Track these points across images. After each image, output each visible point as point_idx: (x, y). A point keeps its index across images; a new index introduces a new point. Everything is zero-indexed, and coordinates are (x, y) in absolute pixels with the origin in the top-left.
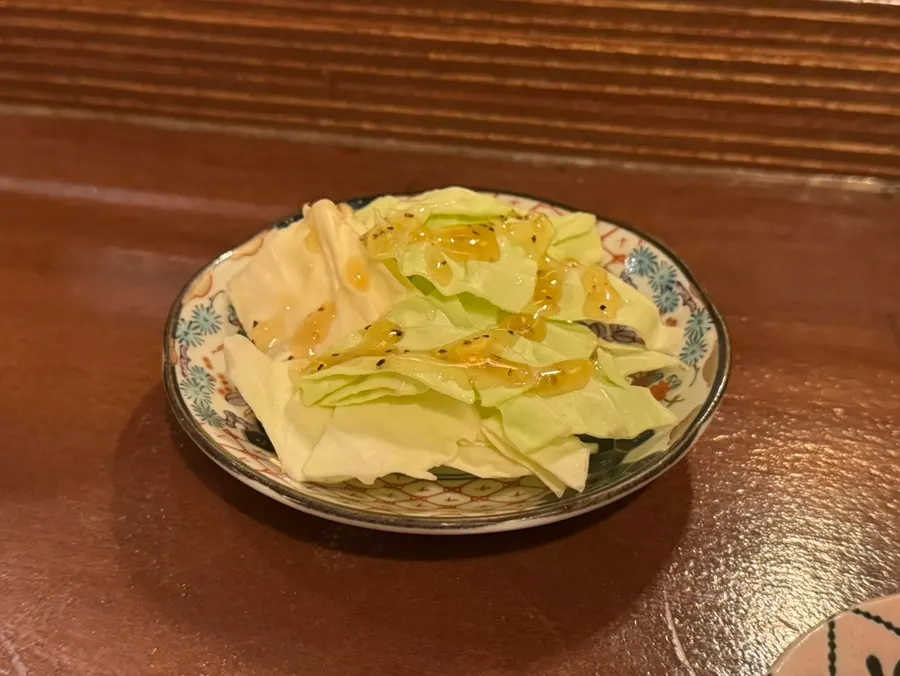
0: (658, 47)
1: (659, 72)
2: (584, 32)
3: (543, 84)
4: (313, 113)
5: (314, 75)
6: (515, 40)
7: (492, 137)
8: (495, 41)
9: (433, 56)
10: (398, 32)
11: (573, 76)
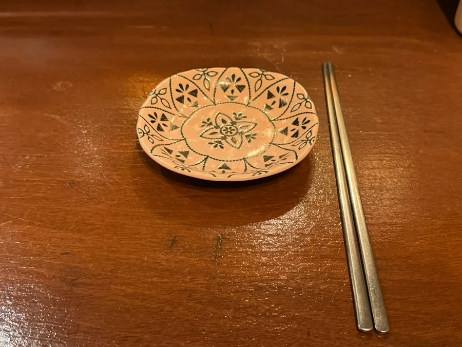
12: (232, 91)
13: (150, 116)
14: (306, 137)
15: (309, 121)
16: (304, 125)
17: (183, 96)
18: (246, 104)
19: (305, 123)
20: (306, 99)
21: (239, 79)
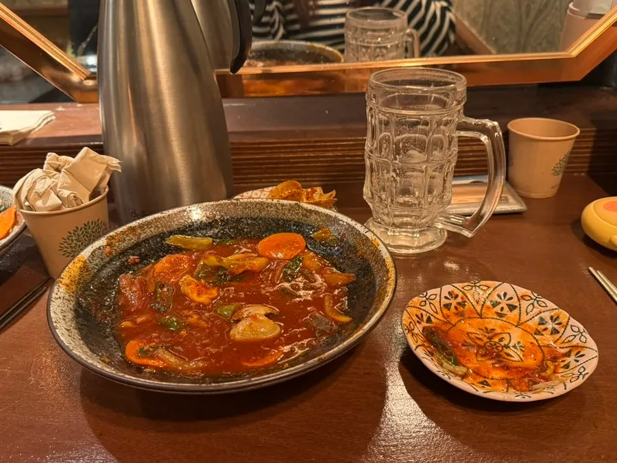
0: (346, 153)
1: (346, 158)
2: (328, 151)
3: (319, 164)
4: (261, 178)
5: (261, 169)
6: (311, 155)
7: (307, 179)
8: (306, 155)
9: (291, 160)
10: (282, 156)
11: (326, 162)
12: (502, 309)
13: (417, 316)
14: (579, 371)
15: (583, 355)
16: (577, 359)
17: (451, 304)
18: (516, 324)
19: (579, 356)
20: (581, 333)
21: (511, 298)
